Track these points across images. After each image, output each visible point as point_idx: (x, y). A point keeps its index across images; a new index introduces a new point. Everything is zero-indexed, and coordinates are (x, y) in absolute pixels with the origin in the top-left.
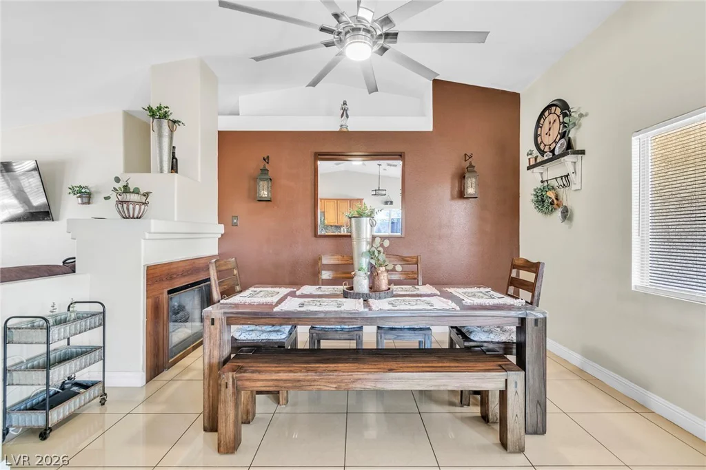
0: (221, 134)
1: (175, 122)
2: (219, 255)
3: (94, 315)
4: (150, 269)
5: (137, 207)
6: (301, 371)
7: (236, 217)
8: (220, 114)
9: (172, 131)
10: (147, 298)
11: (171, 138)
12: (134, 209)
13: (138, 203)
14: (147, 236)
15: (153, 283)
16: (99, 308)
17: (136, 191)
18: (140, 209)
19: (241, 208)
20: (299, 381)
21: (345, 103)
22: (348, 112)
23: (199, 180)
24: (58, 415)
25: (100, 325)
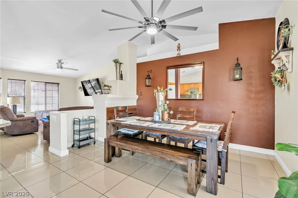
0: (138, 65)
1: (120, 63)
2: (137, 105)
3: (92, 120)
4: (107, 109)
5: (107, 90)
6: (123, 142)
7: (141, 93)
8: (138, 57)
9: (120, 66)
10: (107, 117)
11: (120, 69)
12: (106, 91)
13: (107, 89)
14: (107, 99)
15: (109, 113)
16: (94, 118)
17: (107, 86)
18: (108, 91)
19: (144, 89)
20: (122, 145)
21: (179, 44)
22: (180, 48)
23: (128, 81)
24: (82, 144)
25: (94, 123)
